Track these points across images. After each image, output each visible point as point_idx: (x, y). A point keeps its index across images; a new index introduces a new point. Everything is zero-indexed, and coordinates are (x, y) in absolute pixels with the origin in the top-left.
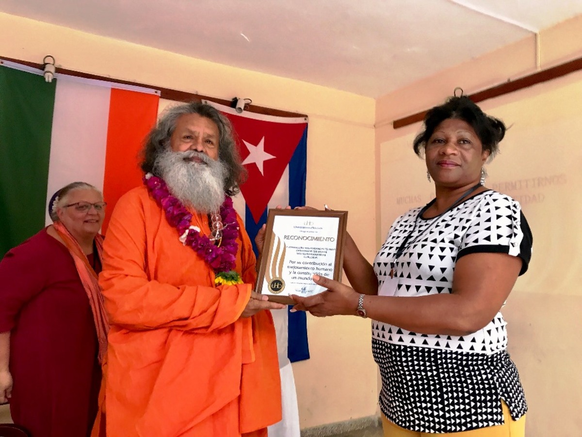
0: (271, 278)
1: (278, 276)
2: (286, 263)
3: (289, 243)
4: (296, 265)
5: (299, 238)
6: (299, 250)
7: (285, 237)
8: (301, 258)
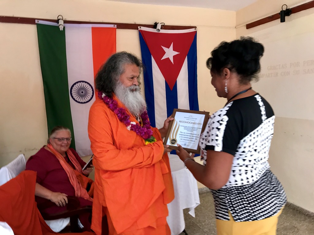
0: (172, 138)
1: (174, 138)
2: (179, 133)
3: (181, 124)
4: (183, 134)
5: (186, 122)
6: (186, 128)
7: (180, 121)
8: (186, 131)
